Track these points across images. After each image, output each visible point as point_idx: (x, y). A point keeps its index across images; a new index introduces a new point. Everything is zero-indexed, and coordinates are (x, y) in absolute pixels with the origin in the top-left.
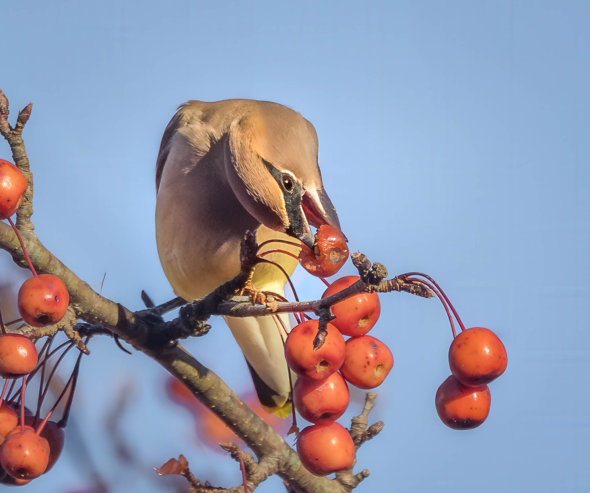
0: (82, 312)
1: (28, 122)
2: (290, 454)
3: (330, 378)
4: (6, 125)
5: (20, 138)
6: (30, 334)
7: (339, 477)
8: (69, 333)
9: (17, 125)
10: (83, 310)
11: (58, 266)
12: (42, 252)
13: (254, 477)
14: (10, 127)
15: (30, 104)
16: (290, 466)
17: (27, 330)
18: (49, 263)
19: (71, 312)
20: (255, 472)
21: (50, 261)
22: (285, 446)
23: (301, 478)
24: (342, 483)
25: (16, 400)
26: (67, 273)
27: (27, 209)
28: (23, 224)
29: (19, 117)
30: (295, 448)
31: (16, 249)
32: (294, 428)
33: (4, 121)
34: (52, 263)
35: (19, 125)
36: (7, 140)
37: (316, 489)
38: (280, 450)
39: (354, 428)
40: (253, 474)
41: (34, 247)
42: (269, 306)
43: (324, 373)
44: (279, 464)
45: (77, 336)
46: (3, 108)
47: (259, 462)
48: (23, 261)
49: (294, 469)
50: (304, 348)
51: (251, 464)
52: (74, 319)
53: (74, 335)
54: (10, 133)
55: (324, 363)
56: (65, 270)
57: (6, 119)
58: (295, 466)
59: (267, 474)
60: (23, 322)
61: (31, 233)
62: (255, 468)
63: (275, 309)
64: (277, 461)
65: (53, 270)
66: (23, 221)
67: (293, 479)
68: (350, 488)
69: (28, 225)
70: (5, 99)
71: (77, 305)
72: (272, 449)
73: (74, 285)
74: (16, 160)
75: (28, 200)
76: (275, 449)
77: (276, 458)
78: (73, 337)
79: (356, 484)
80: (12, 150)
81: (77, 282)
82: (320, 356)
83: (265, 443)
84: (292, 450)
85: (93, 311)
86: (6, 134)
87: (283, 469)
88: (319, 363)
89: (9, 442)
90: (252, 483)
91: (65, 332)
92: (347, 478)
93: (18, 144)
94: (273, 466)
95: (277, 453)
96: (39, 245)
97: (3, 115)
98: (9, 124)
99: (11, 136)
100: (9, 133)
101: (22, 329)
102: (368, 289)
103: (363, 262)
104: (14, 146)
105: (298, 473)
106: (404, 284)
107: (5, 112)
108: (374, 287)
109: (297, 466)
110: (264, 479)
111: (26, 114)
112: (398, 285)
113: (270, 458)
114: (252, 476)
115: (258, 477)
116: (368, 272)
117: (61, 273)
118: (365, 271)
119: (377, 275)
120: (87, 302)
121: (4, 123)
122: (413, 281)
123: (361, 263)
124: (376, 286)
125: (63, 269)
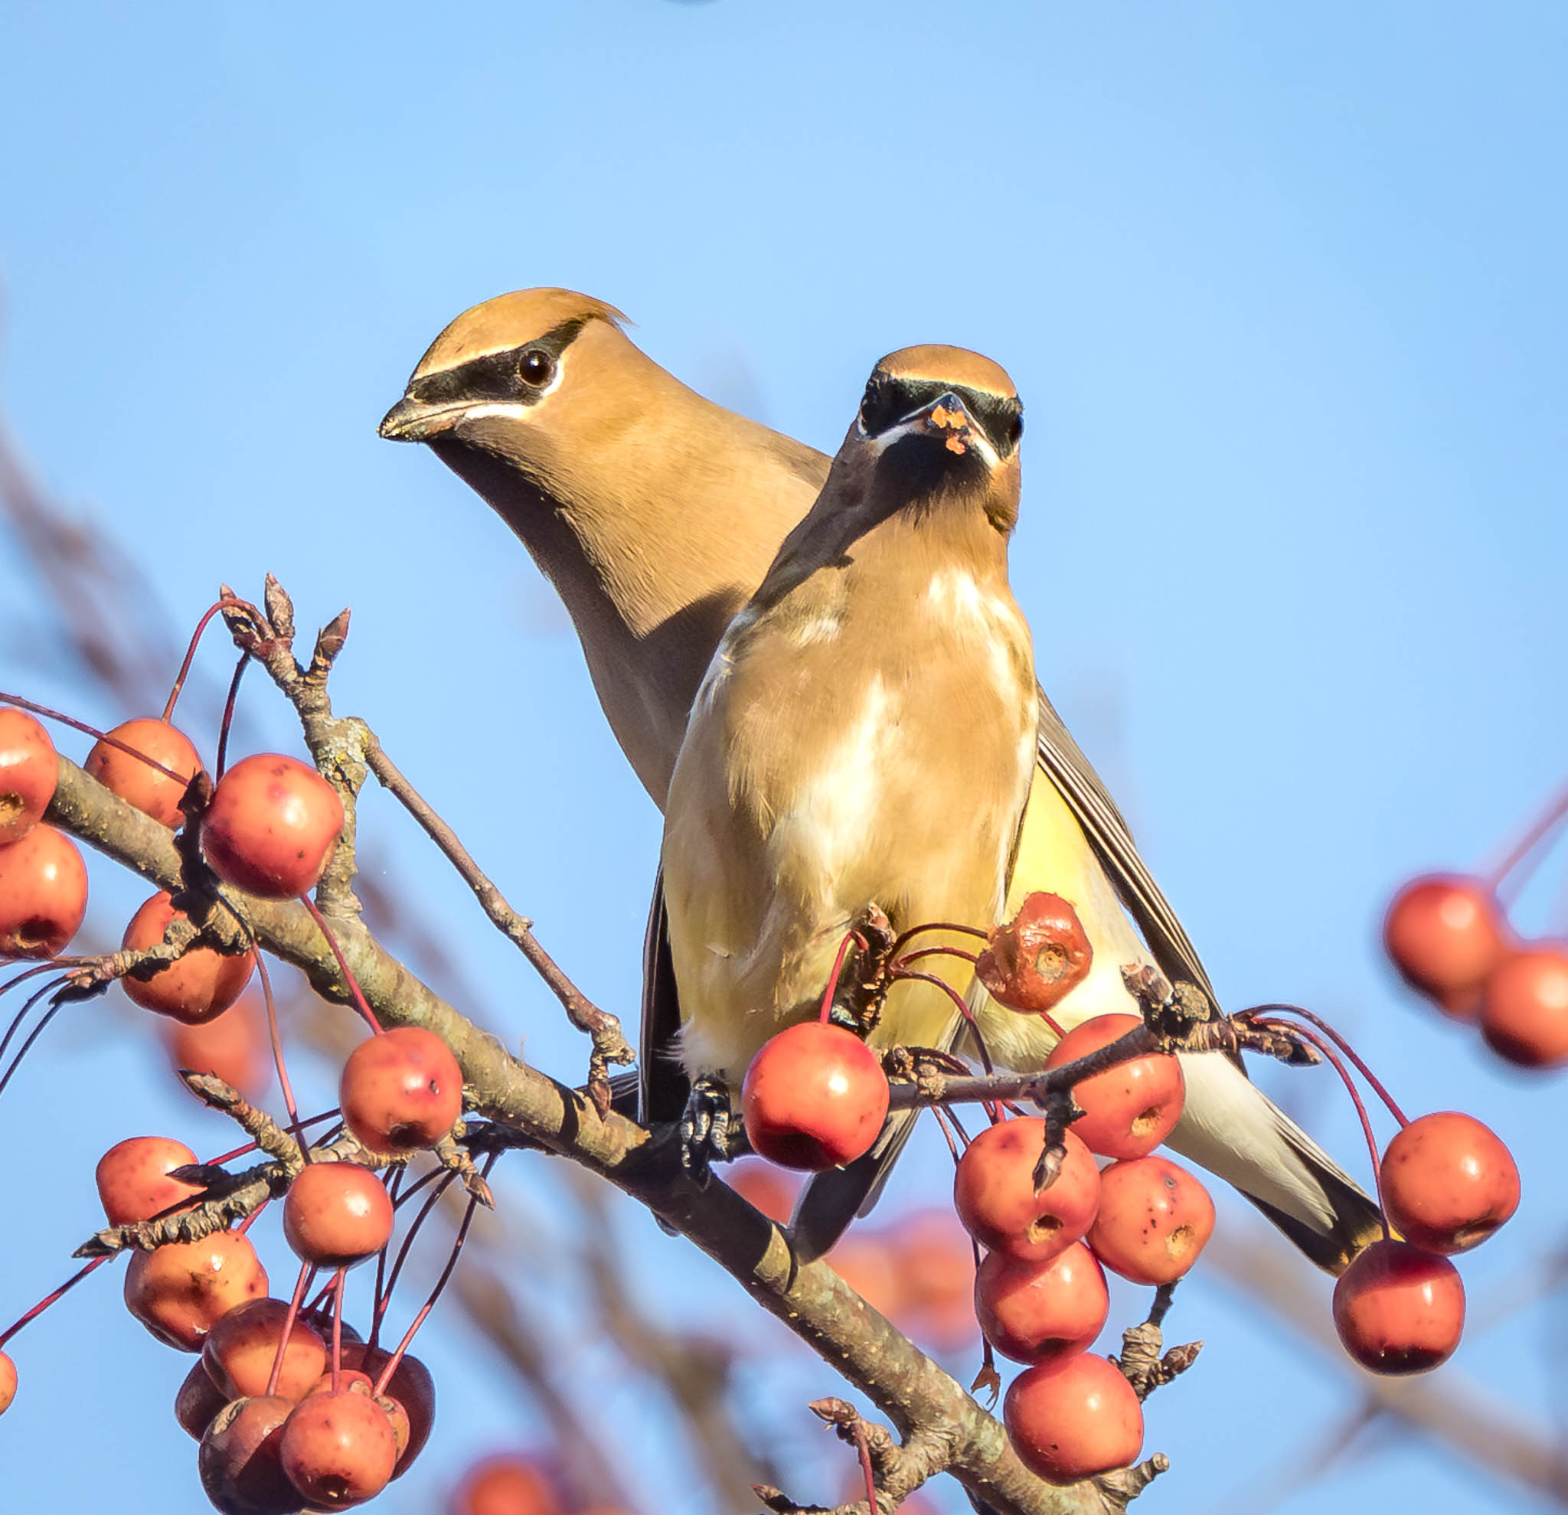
0: (476, 1104)
1: (340, 655)
2: (978, 1423)
3: (1063, 1255)
4: (288, 663)
5: (321, 693)
7: (1103, 1484)
8: (449, 1155)
9: (314, 662)
10: (481, 1100)
11: (419, 995)
12: (381, 964)
13: (893, 1480)
14: (298, 668)
15: (344, 612)
16: (980, 1452)
18: (396, 991)
20: (897, 1467)
21: (399, 984)
22: (966, 1405)
23: (1004, 1478)
24: (1106, 1491)
25: (320, 1308)
26: (439, 1011)
27: (343, 863)
28: (333, 900)
29: (319, 644)
31: (317, 961)
32: (987, 1376)
33: (283, 654)
34: (403, 991)
35: (319, 663)
36: (290, 701)
38: (954, 1415)
39: (1130, 1355)
40: (890, 1472)
41: (360, 954)
42: (925, 1085)
43: (1049, 1245)
44: (951, 1446)
45: (466, 1163)
46: (279, 622)
47: (904, 1443)
48: (334, 989)
49: (989, 1458)
50: (1001, 1185)
51: (886, 1450)
53: (460, 1162)
54: (298, 683)
55: (1047, 1223)
56: (435, 1006)
57: (288, 647)
58: (989, 1452)
59: (925, 1473)
61: (351, 920)
62: (894, 1459)
63: (939, 1093)
64: (947, 1440)
65: (407, 1007)
66: (333, 891)
67: (985, 1480)
68: (1123, 1499)
69: (346, 901)
70: (285, 601)
71: (465, 1087)
72: (935, 1412)
73: (456, 1040)
74: (314, 746)
75: (343, 841)
76: (942, 1412)
77: (946, 1432)
78: (456, 1165)
79: (1138, 1490)
80: (307, 724)
81: (464, 1034)
82: (1040, 1206)
83: (918, 1396)
85: (504, 1099)
86: (289, 684)
87: (960, 1458)
88: (1035, 1221)
89: (305, 1415)
90: (889, 1497)
91: (438, 1153)
92: (1119, 1481)
93: (318, 709)
94: (939, 1451)
95: (947, 1422)
96: (372, 948)
97: (280, 640)
98: (295, 660)
99: (301, 689)
100: (295, 682)
102: (1163, 1047)
103: (1149, 986)
104: (308, 713)
105: (998, 1468)
106: (1249, 1034)
107: (284, 633)
108: (1176, 1044)
109: (996, 1449)
110: (919, 1486)
111: (336, 637)
112: (1233, 1035)
113: (930, 1434)
114: (888, 1479)
115: (902, 1481)
116: (1161, 1007)
117: (425, 1014)
118: (1154, 1006)
119: (1183, 1016)
120: (490, 1079)
121: (284, 659)
122: (1269, 1027)
123: (1144, 988)
124: (1180, 1041)
125: (431, 1004)
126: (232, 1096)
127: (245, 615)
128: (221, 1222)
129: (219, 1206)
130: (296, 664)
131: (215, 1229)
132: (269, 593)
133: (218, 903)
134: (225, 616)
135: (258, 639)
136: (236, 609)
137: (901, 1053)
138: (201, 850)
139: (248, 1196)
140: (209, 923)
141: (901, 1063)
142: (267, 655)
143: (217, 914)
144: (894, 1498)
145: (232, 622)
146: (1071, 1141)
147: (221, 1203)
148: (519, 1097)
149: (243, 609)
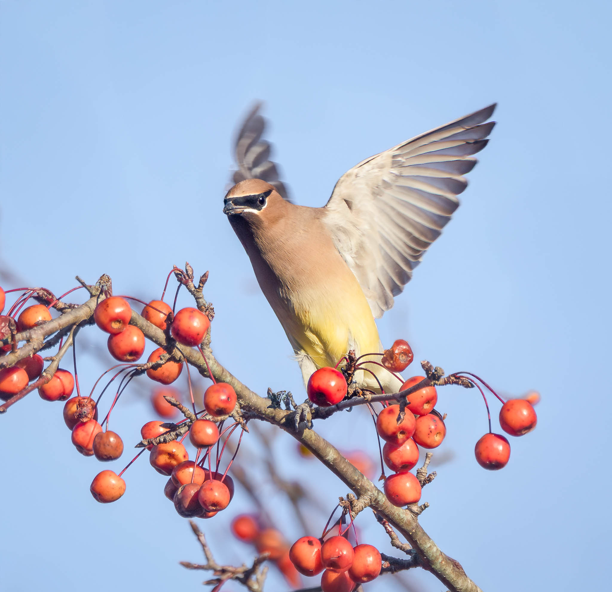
0: (244, 405)
1: (206, 283)
2: (378, 493)
3: (406, 442)
4: (192, 286)
5: (201, 294)
6: (211, 420)
7: (410, 508)
8: (237, 418)
9: (199, 285)
10: (245, 404)
11: (228, 375)
12: (218, 367)
13: (355, 509)
14: (195, 287)
15: (207, 272)
16: (378, 501)
17: (209, 418)
18: (222, 374)
19: (237, 405)
20: (356, 505)
21: (223, 372)
22: (375, 489)
23: (385, 508)
24: (411, 511)
26: (234, 380)
27: (208, 339)
28: (205, 349)
29: (200, 280)
30: (383, 490)
31: (201, 365)
32: (383, 477)
33: (191, 283)
34: (224, 374)
35: (201, 285)
36: (193, 296)
37: (395, 515)
38: (371, 491)
39: (419, 475)
40: (354, 506)
41: (213, 364)
43: (402, 439)
44: (371, 500)
45: (241, 420)
46: (189, 274)
47: (358, 499)
48: (206, 373)
49: (381, 503)
50: (389, 423)
51: (353, 500)
52: (239, 409)
53: (240, 420)
54: (195, 291)
55: (402, 433)
56: (233, 378)
57: (192, 281)
58: (381, 501)
59: (364, 507)
60: (206, 412)
61: (210, 355)
62: (355, 503)
63: (370, 399)
64: (370, 498)
65: (225, 378)
66: (205, 347)
67: (380, 509)
68: (417, 514)
69: (208, 350)
70: (191, 269)
71: (241, 400)
72: (366, 490)
73: (238, 388)
74: (199, 307)
76: (368, 490)
77: (369, 496)
78: (238, 421)
79: (421, 512)
80: (197, 302)
81: (240, 386)
82: (400, 428)
83: (362, 486)
84: (379, 491)
85: (251, 404)
86: (193, 291)
87: (373, 503)
88: (399, 433)
89: (204, 487)
90: (354, 513)
91: (234, 418)
92: (415, 508)
93: (201, 298)
94: (367, 501)
95: (369, 493)
96: (216, 362)
97: (190, 279)
98: (194, 285)
99: (196, 293)
100: (194, 290)
101: (206, 417)
102: (432, 384)
103: (428, 367)
104: (197, 299)
105: (383, 506)
106: (455, 380)
107: (191, 277)
108: (435, 383)
109: (383, 500)
110: (362, 510)
111: (205, 278)
112: (451, 380)
113: (365, 496)
114: (354, 508)
115: (358, 509)
116: (432, 373)
117: (230, 380)
118: (430, 372)
119: (438, 375)
120: (247, 398)
121: (191, 284)
122: (460, 378)
123: (427, 367)
124: (437, 382)
125: (231, 378)
126: (178, 403)
127: (180, 273)
128: (175, 437)
129: (174, 433)
130: (194, 286)
131: (173, 440)
132: (187, 267)
133: (175, 348)
134: (175, 273)
135: (184, 279)
136: (178, 271)
137: (358, 390)
138: (171, 334)
139: (183, 430)
140: (173, 354)
141: (358, 393)
142: (186, 283)
143: (175, 351)
144: (355, 513)
145: (177, 275)
146: (407, 410)
147: (175, 432)
148: (255, 403)
149: (180, 271)
